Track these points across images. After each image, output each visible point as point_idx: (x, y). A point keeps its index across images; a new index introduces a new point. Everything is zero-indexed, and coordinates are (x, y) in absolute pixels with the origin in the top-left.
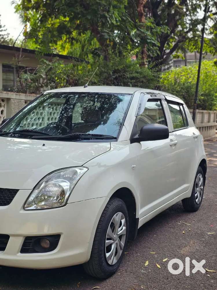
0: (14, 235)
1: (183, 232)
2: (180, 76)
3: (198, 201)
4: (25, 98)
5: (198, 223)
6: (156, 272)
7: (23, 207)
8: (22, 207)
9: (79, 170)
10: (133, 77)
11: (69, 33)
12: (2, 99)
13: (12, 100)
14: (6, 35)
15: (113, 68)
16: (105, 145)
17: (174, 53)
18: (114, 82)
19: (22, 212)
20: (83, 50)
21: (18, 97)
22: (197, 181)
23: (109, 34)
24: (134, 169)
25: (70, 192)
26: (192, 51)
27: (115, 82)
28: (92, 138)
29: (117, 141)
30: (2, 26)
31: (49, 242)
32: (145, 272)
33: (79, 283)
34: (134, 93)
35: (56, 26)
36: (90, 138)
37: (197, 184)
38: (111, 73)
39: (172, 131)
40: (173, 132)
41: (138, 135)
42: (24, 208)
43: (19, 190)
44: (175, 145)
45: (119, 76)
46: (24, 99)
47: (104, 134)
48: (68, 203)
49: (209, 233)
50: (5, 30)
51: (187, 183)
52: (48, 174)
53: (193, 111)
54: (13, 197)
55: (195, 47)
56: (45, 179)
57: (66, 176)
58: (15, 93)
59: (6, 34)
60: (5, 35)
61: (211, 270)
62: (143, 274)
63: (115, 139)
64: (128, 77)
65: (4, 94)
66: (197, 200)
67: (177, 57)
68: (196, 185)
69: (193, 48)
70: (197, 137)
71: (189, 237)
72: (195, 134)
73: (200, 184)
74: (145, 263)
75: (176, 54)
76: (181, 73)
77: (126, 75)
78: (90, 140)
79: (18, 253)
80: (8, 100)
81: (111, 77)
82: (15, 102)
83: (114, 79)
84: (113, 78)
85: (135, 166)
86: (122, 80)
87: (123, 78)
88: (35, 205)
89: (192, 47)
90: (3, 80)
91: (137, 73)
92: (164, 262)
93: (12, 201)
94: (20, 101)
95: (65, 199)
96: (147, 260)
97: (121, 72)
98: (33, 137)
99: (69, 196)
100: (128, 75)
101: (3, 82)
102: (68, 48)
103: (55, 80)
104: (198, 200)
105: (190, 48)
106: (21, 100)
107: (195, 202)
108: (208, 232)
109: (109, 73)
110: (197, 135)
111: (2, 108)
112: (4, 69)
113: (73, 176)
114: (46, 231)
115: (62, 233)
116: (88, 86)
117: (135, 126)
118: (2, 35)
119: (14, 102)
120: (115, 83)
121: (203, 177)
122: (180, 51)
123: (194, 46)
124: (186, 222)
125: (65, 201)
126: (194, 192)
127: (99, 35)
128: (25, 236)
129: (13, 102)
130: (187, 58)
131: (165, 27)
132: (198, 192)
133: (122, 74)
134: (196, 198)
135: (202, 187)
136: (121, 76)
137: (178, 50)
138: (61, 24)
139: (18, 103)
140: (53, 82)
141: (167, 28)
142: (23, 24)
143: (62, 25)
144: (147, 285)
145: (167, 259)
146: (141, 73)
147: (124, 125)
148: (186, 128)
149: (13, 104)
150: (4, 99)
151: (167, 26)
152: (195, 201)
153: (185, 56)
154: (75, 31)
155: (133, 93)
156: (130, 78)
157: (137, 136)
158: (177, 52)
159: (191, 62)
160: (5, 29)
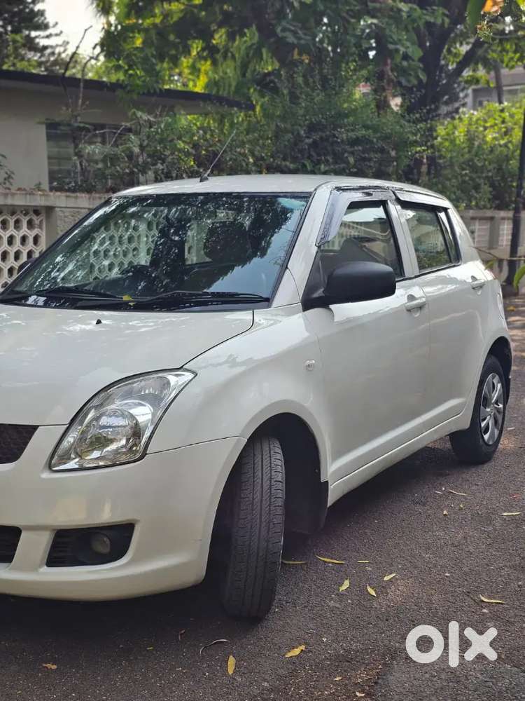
0: (31, 528)
1: (445, 512)
2: (481, 129)
3: (489, 439)
4: (90, 204)
5: (485, 489)
6: (364, 605)
7: (48, 466)
8: (46, 463)
9: (175, 378)
10: (358, 138)
11: (206, 35)
12: (35, 208)
13: (57, 209)
14: (61, 46)
15: (306, 120)
16: (241, 317)
17: (467, 73)
18: (309, 153)
19: (46, 475)
20: (244, 75)
21: (71, 203)
22: (487, 391)
23: (298, 33)
24: (309, 369)
25: (153, 426)
26: (511, 64)
27: (313, 153)
28: (212, 302)
29: (269, 306)
30: (51, 25)
31: (110, 540)
32: (338, 606)
33: (183, 632)
34: (316, 190)
35: (175, 18)
36: (209, 301)
37: (485, 399)
38: (302, 132)
39: (413, 276)
40: (416, 277)
41: (322, 290)
42: (50, 466)
43: (38, 426)
44: (420, 307)
45: (321, 138)
46: (87, 206)
47: (239, 292)
48: (148, 452)
49: (505, 514)
50: (57, 35)
51: (459, 396)
52: (101, 390)
53: (514, 216)
54: (26, 444)
55: (518, 55)
56: (96, 402)
57: (147, 392)
58: (64, 194)
59: (60, 42)
60: (57, 46)
61: (494, 598)
62: (332, 610)
63: (266, 301)
64: (342, 141)
65: (38, 198)
66: (486, 437)
67: (475, 81)
68: (481, 400)
69: (515, 60)
70: (481, 286)
71: (456, 524)
72: (478, 278)
73: (495, 398)
74: (341, 584)
75: (471, 73)
76: (485, 121)
77: (337, 135)
78: (209, 306)
79: (40, 566)
80: (50, 210)
81: (303, 141)
82: (67, 214)
83: (310, 145)
84: (306, 144)
85: (314, 362)
86: (329, 148)
87: (332, 144)
88: (77, 460)
89: (511, 55)
90: (49, 158)
91: (366, 127)
92: (386, 582)
93: (24, 452)
94: (78, 212)
95: (142, 443)
96: (347, 579)
97: (326, 128)
98: (79, 304)
99: (151, 437)
100: (343, 134)
101: (50, 164)
102: (206, 73)
103: (165, 155)
104: (490, 436)
105: (506, 59)
106: (79, 210)
107: (481, 440)
108: (505, 512)
109: (295, 133)
110: (483, 281)
111: (36, 229)
112: (49, 131)
113: (161, 392)
114: (106, 516)
115: (137, 521)
116: (210, 178)
117: (315, 269)
118: (52, 47)
119: (61, 214)
120: (312, 156)
121: (501, 381)
122: (480, 67)
123: (515, 52)
124: (456, 488)
125: (142, 449)
126: (477, 417)
127: (272, 40)
128: (54, 530)
129: (59, 216)
130: (504, 81)
131: (437, 10)
132: (488, 417)
133: (328, 133)
134: (483, 431)
135: (501, 406)
136: (327, 140)
137: (477, 64)
138: (185, 14)
139: (73, 216)
140: (160, 161)
141: (441, 12)
142: (100, 16)
143: (188, 16)
144: (336, 634)
145: (394, 575)
146: (375, 129)
147: (287, 268)
148: (454, 266)
149: (61, 219)
150: (39, 208)
151: (441, 8)
152: (483, 438)
153: (498, 78)
154: (223, 31)
155: (313, 189)
156: (348, 141)
157: (319, 293)
158: (474, 71)
159: (517, 90)
160: (58, 32)
